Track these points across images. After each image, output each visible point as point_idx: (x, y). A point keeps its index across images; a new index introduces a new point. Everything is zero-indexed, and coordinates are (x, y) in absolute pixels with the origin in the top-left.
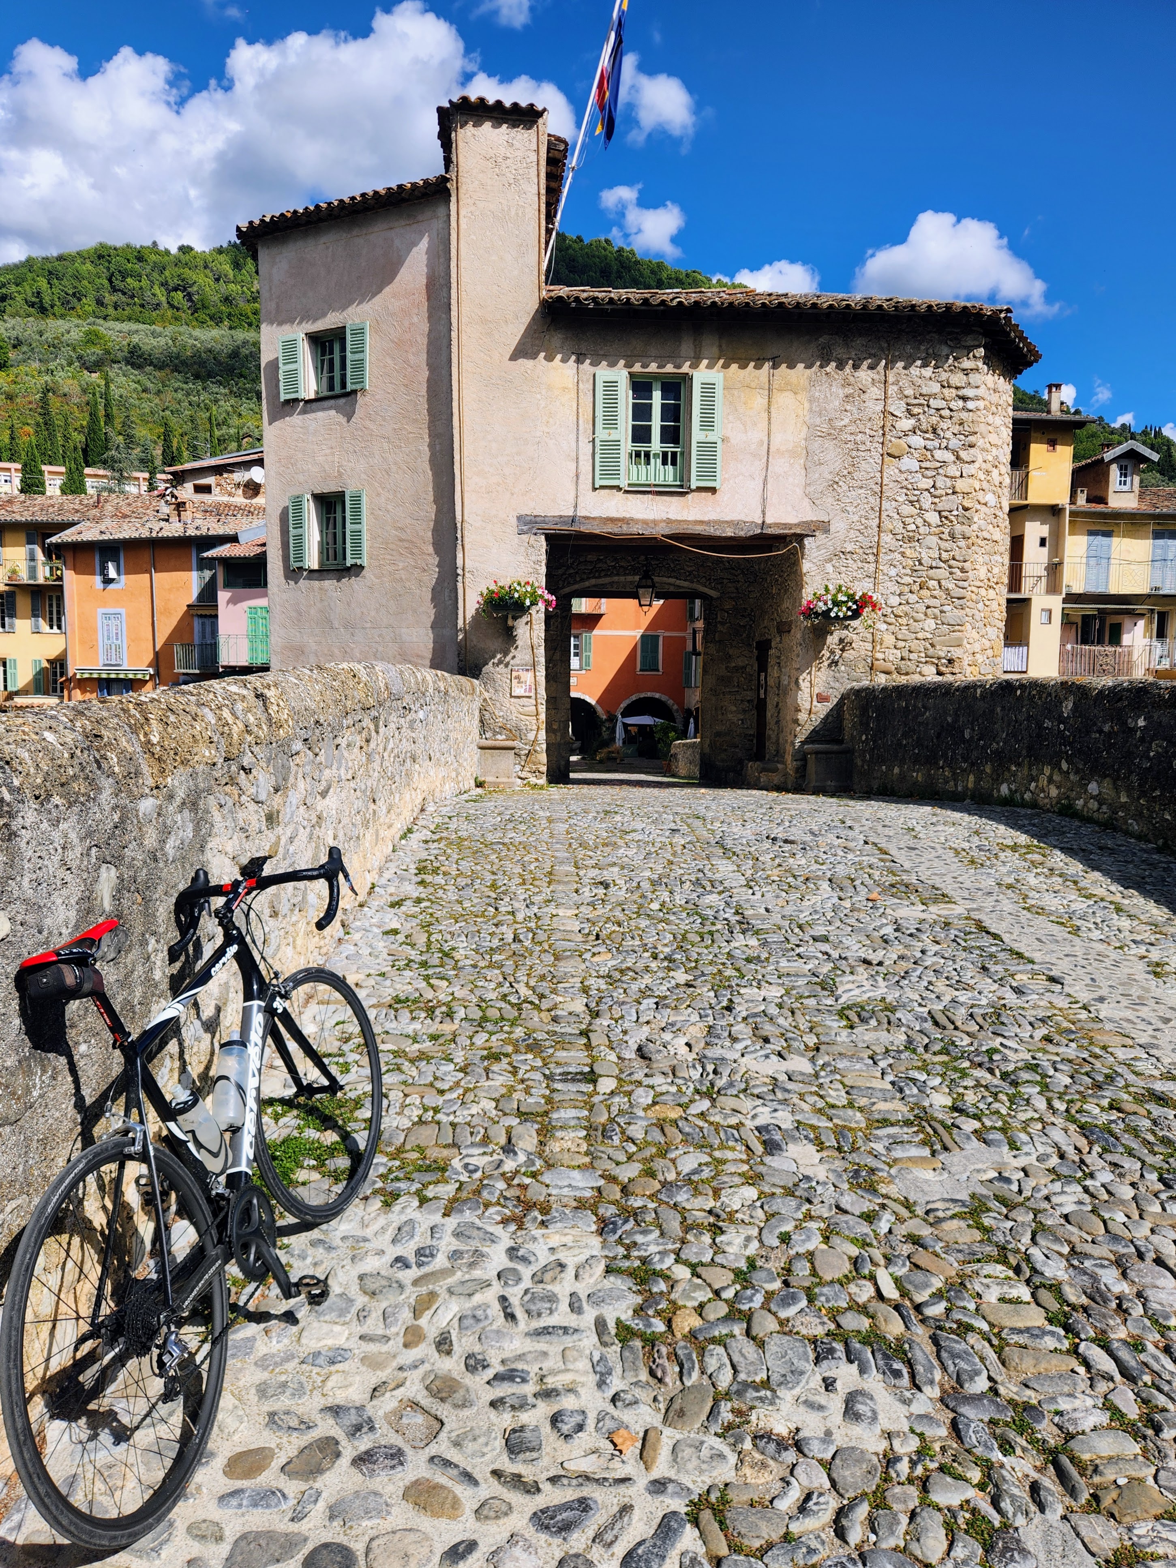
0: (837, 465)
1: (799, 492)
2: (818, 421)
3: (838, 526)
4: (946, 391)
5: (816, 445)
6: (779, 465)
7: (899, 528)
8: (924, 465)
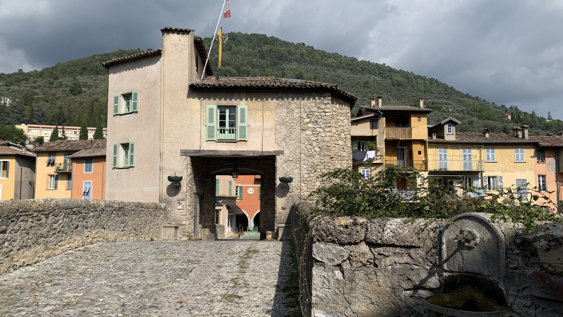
0: (285, 133)
1: (274, 141)
2: (279, 120)
3: (286, 152)
4: (319, 110)
5: (278, 127)
6: (267, 133)
7: (306, 152)
8: (314, 133)
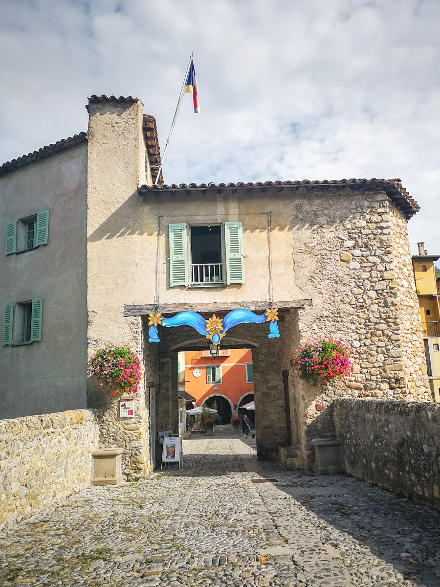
1: (292, 283)
2: (298, 244)
3: (317, 301)
4: (370, 225)
5: (299, 257)
6: (277, 270)
7: (354, 301)
8: (363, 265)
